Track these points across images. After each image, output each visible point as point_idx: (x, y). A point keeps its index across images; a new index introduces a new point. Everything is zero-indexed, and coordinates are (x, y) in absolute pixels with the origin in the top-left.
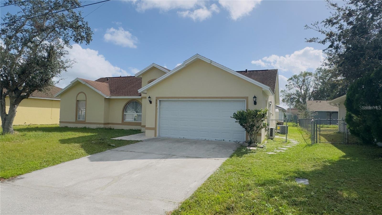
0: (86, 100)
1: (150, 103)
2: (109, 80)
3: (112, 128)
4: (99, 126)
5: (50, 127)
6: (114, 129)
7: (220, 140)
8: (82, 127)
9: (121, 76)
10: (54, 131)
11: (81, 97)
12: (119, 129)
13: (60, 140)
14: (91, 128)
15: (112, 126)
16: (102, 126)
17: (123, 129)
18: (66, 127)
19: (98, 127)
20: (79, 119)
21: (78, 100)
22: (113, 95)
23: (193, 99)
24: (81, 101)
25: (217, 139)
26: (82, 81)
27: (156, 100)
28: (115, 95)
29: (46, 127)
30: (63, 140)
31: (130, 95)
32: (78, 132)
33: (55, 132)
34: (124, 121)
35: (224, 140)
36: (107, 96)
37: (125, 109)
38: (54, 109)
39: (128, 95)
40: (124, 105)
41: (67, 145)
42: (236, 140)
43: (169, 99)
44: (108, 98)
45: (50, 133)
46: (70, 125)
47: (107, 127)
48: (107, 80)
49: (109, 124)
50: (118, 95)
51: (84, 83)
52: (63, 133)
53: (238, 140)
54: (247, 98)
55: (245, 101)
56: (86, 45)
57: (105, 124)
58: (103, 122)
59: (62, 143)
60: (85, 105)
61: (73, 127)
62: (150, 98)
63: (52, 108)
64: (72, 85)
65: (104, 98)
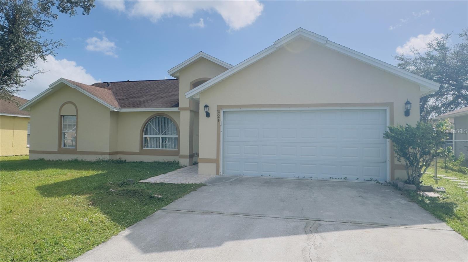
0: (76, 116)
1: (207, 116)
2: (110, 86)
3: (123, 159)
4: (101, 157)
5: (12, 161)
6: (127, 161)
7: (339, 179)
8: (70, 160)
9: (128, 80)
10: (22, 169)
11: (69, 110)
12: (135, 161)
13: (40, 187)
14: (87, 160)
15: (123, 157)
16: (107, 157)
17: (142, 161)
18: (42, 160)
19: (99, 159)
20: (64, 146)
21: (62, 116)
22: (125, 107)
23: (288, 109)
24: (67, 116)
25: (332, 176)
26: (70, 82)
27: (219, 112)
28: (129, 107)
29: (4, 160)
30: (45, 186)
31: (156, 107)
32: (69, 169)
33: (25, 171)
34: (143, 148)
35: (346, 178)
36: (115, 108)
37: (145, 129)
38: (16, 132)
39: (150, 106)
40: (143, 123)
41: (56, 199)
42: (371, 177)
43: (242, 110)
44: (116, 110)
45: (16, 173)
46: (47, 157)
47: (115, 159)
48: (108, 85)
49: (117, 153)
50: (134, 107)
51: (74, 87)
52: (41, 171)
53: (372, 177)
54: (391, 105)
55: (386, 110)
56: (83, 14)
57: (111, 153)
58: (108, 151)
59: (46, 196)
60: (75, 124)
61: (55, 160)
62: (207, 108)
63: (15, 130)
64: (52, 90)
65: (109, 112)
